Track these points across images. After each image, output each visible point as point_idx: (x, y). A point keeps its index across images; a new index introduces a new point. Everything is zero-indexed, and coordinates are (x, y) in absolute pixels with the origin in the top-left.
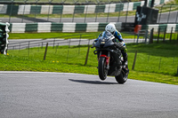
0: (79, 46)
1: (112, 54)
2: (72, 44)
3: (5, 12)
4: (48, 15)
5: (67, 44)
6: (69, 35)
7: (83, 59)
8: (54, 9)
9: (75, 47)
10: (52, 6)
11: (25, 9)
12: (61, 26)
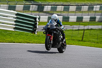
0: (79, 30)
1: (54, 34)
2: (74, 29)
3: (36, 10)
4: (61, 12)
5: (71, 29)
6: (73, 23)
7: (81, 37)
8: (64, 8)
9: (76, 30)
10: (63, 7)
11: (47, 8)
12: (68, 18)
